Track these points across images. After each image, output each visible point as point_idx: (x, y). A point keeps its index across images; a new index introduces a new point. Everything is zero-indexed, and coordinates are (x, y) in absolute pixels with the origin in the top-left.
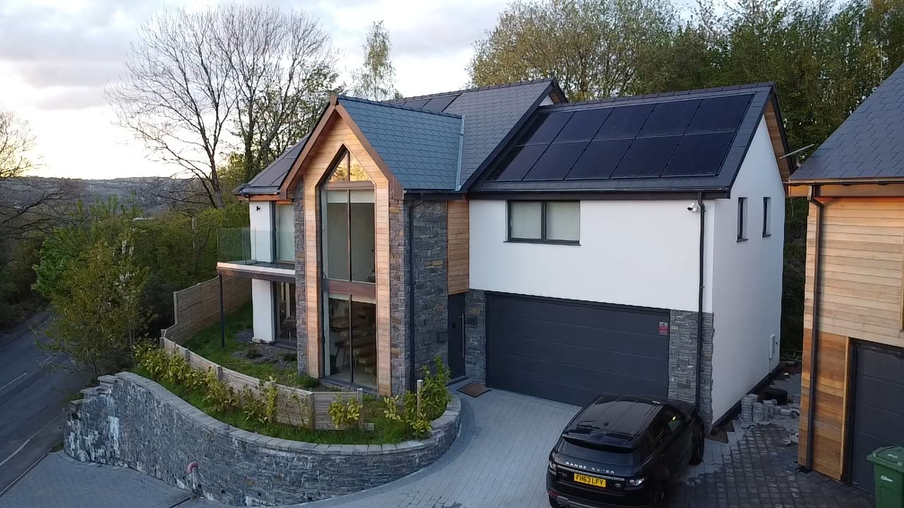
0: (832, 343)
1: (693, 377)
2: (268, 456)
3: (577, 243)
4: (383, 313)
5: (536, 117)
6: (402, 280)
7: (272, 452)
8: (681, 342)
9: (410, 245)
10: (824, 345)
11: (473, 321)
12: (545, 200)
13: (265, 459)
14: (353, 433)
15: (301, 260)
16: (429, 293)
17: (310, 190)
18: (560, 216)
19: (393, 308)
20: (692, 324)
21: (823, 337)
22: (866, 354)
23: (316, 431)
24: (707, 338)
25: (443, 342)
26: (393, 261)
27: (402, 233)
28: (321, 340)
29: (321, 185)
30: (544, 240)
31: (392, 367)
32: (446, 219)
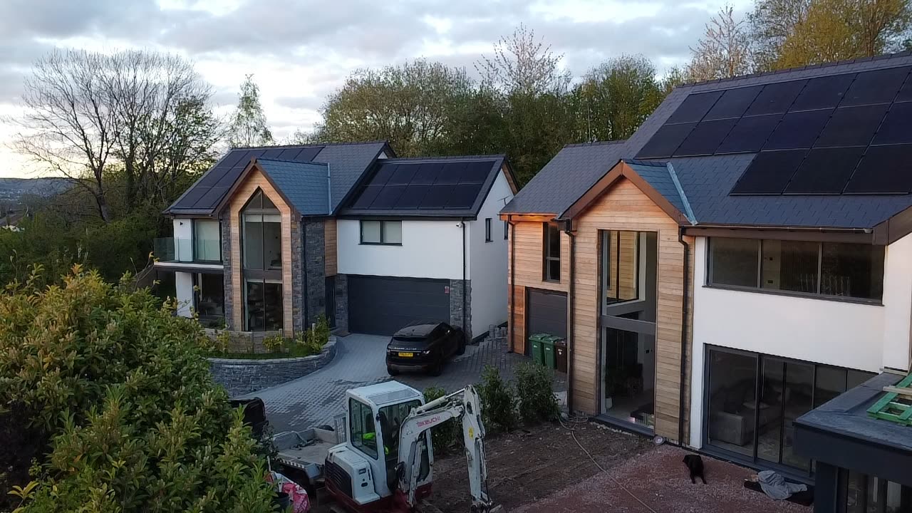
0: (519, 289)
1: (462, 314)
2: (229, 368)
3: (400, 244)
4: (287, 288)
5: (376, 165)
6: (300, 267)
7: (231, 366)
8: (456, 296)
9: (304, 247)
10: (516, 291)
11: (340, 293)
12: (383, 220)
13: (227, 371)
14: (277, 352)
15: (228, 258)
16: (315, 276)
17: (234, 214)
18: (390, 228)
19: (294, 285)
20: (460, 286)
21: (516, 287)
22: (533, 293)
23: (254, 355)
24: (468, 293)
25: (323, 305)
26: (294, 257)
27: (299, 240)
28: (243, 309)
29: (242, 211)
30: (382, 243)
31: (294, 320)
32: (323, 231)
